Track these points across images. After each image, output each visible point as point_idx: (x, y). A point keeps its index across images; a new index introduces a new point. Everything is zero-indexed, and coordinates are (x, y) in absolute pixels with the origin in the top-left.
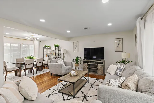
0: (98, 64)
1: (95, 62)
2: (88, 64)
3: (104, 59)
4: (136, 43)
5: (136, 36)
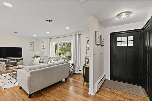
0: (18, 61)
1: (14, 60)
2: (6, 63)
3: (22, 56)
4: (43, 47)
5: (43, 43)
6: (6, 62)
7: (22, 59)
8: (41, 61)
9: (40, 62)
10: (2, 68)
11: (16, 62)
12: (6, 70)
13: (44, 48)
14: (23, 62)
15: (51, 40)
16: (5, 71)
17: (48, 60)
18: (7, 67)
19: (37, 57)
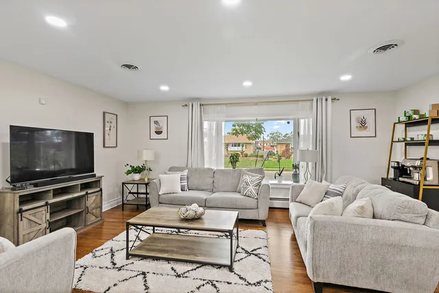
0: (89, 192)
3: (93, 170)
4: (153, 133)
5: (153, 119)
7: (96, 184)
9: (182, 189)
13: (163, 136)
14: (101, 196)
17: (211, 180)
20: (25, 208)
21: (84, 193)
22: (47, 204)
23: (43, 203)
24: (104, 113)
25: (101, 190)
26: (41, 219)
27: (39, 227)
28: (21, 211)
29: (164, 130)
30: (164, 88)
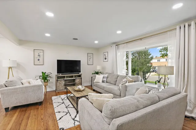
0: (77, 78)
1: (72, 77)
3: (80, 72)
4: (104, 59)
5: (104, 54)
6: (65, 79)
7: (80, 76)
8: (105, 79)
9: (103, 82)
10: (60, 86)
11: (74, 80)
12: (64, 89)
13: (107, 60)
14: (81, 80)
15: (118, 47)
16: (63, 91)
17: (116, 79)
18: (65, 85)
19: (97, 73)
20: (58, 79)
21: (75, 78)
22: (64, 80)
23: (63, 79)
24: (88, 53)
25: (81, 78)
26: (62, 83)
27: (62, 85)
28: (57, 80)
29: (107, 58)
30: (96, 42)
